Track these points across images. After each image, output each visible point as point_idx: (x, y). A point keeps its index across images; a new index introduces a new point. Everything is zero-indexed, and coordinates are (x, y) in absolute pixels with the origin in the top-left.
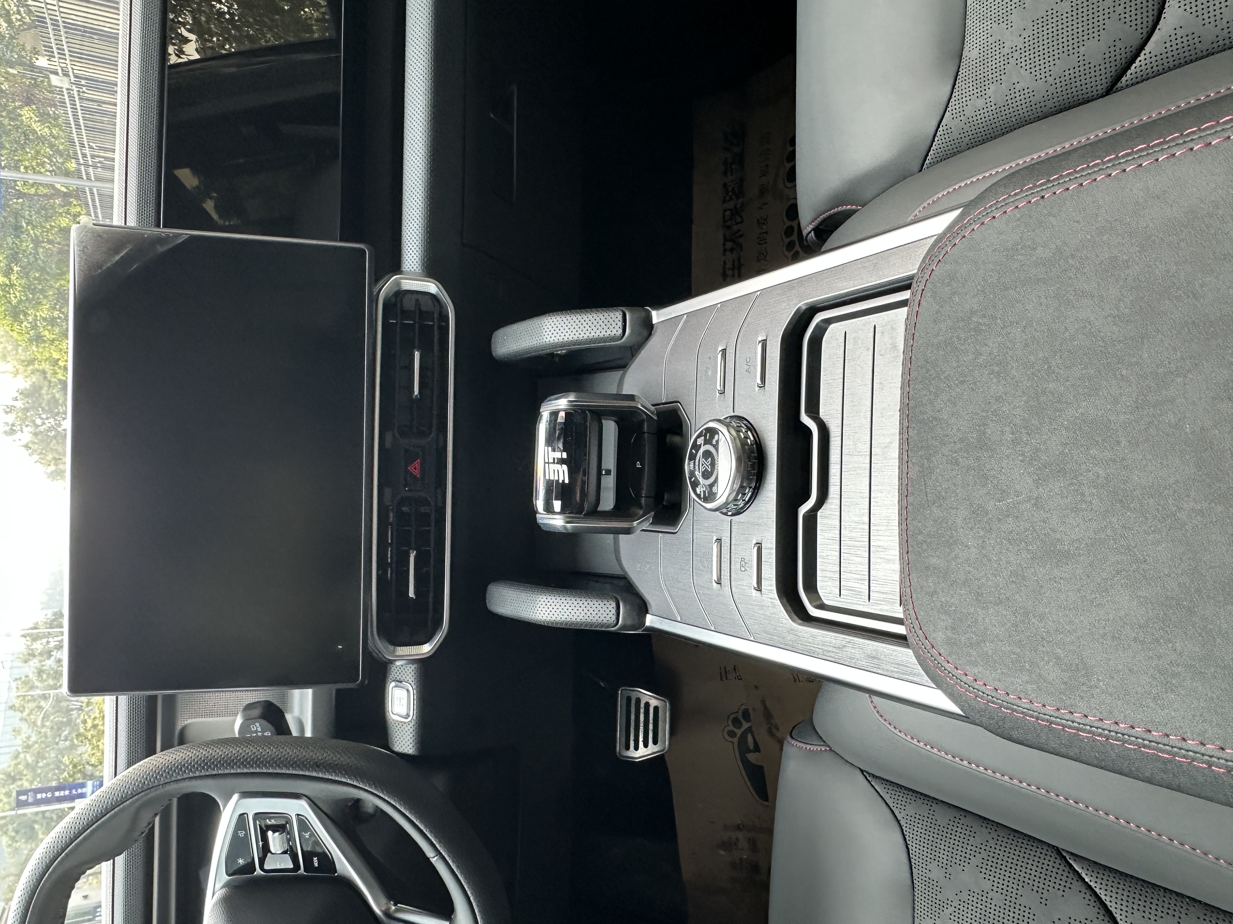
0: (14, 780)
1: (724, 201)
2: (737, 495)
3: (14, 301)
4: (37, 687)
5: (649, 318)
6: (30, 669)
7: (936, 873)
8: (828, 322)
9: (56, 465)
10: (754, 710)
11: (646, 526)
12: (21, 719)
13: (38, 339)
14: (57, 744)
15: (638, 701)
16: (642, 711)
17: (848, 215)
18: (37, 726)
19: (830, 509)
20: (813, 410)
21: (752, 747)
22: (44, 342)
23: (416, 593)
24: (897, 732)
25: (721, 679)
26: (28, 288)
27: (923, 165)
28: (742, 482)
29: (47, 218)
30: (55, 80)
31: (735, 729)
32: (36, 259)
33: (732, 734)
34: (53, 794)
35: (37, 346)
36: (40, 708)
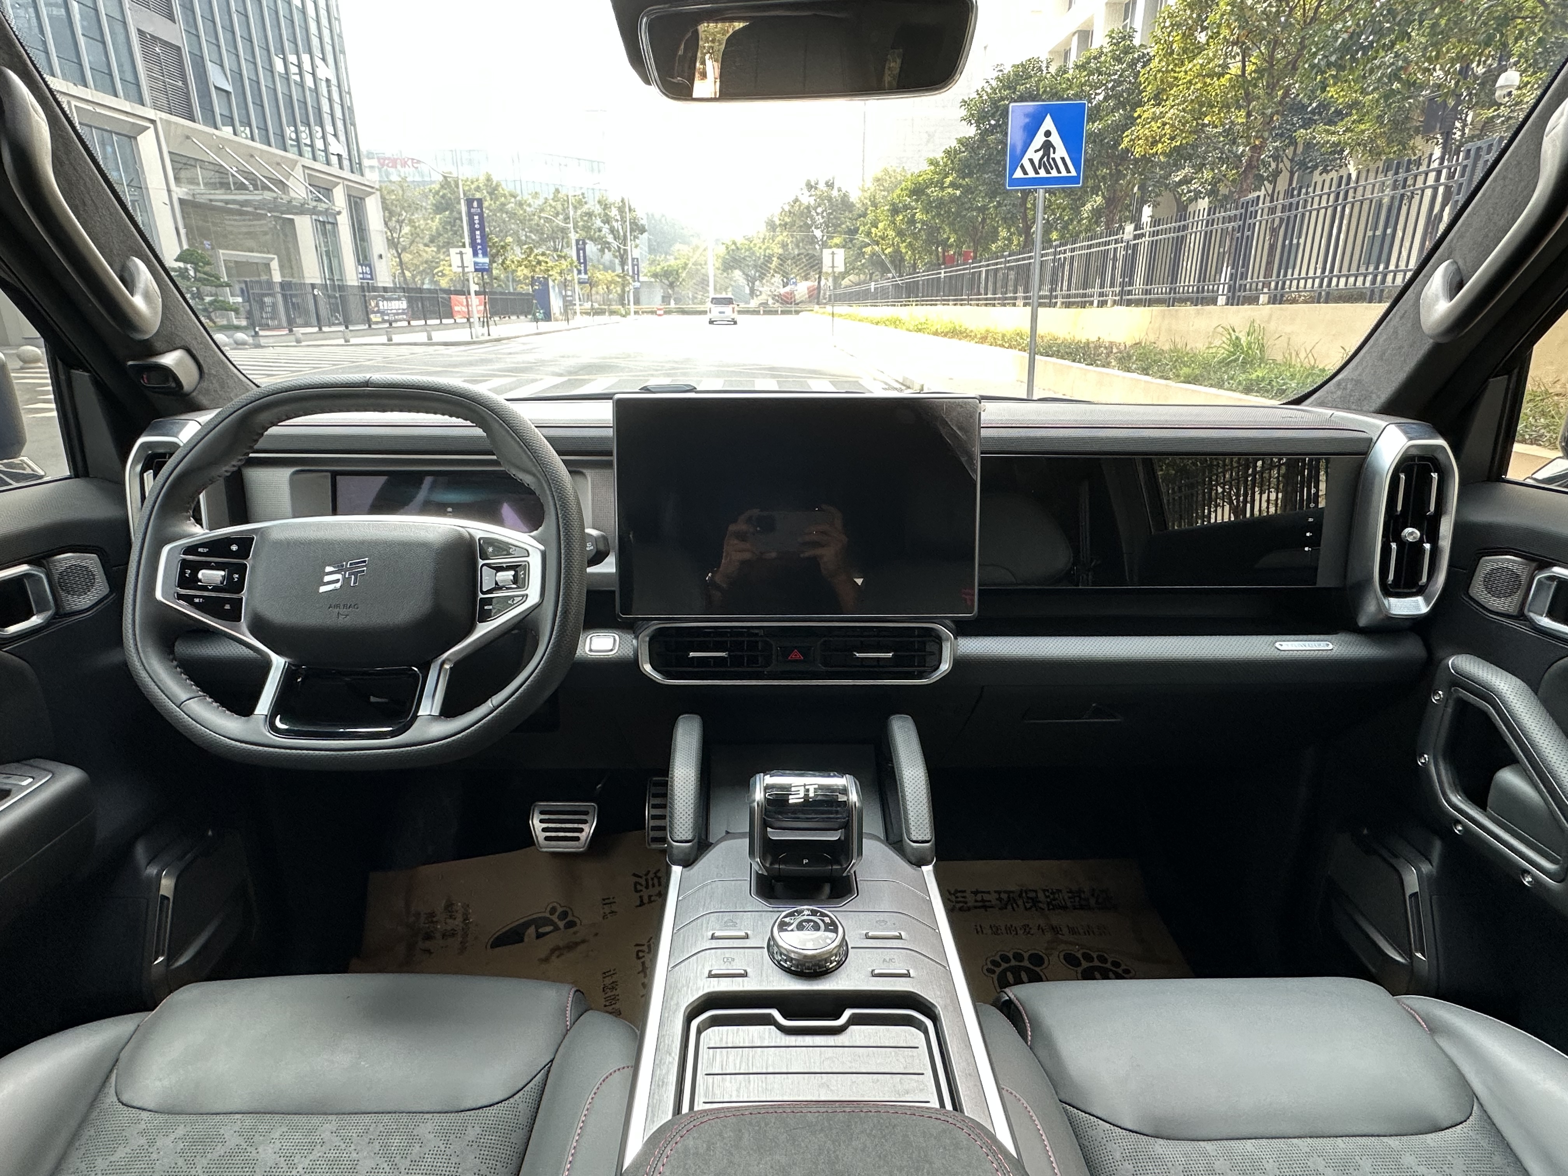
0: (491, 194)
1: (1044, 891)
2: (785, 955)
3: (929, 191)
4: (575, 212)
5: (927, 864)
6: (593, 206)
7: (472, 1133)
8: (926, 1032)
9: (780, 225)
10: (575, 933)
11: (755, 867)
12: (546, 199)
13: (895, 211)
14: (523, 230)
15: (585, 822)
16: (576, 826)
17: (1023, 1034)
18: (540, 212)
19: (776, 1037)
20: (856, 1020)
21: (540, 930)
22: (892, 216)
23: (693, 657)
24: (592, 1095)
25: (604, 900)
26: (941, 203)
27: (1066, 1103)
28: (795, 959)
29: (1005, 220)
30: (1129, 228)
31: (557, 914)
32: (967, 210)
33: (553, 911)
34: (477, 230)
35: (888, 210)
36: (557, 214)
